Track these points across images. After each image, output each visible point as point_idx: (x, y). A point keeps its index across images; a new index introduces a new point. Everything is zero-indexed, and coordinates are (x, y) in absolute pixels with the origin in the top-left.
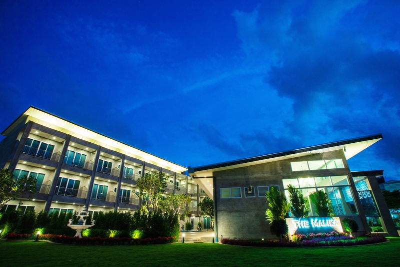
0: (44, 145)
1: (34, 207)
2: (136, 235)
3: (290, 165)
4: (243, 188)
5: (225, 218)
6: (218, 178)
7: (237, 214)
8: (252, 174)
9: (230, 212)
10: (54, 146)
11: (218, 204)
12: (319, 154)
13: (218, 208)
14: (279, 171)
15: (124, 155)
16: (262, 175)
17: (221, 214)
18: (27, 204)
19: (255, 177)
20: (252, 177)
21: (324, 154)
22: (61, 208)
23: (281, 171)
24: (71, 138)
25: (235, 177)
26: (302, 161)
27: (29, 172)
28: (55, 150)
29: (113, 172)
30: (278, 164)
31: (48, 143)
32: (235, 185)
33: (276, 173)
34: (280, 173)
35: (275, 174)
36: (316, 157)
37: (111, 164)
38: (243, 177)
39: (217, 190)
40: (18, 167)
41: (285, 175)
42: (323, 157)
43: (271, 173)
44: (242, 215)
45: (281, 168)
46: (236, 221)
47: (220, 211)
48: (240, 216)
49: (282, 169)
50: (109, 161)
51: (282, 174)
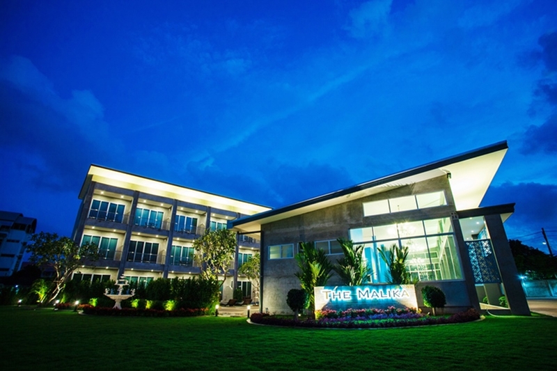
0: (113, 206)
1: (109, 276)
2: (170, 306)
3: (362, 208)
4: (295, 245)
5: (273, 286)
6: (267, 232)
7: (287, 280)
8: (309, 225)
9: (279, 277)
10: (124, 206)
11: (265, 267)
12: (407, 185)
13: (265, 272)
14: (345, 218)
15: (210, 207)
16: (322, 225)
17: (268, 280)
18: (102, 273)
19: (313, 229)
20: (308, 228)
21: (415, 186)
22: (139, 276)
23: (349, 218)
24: (140, 195)
25: (288, 230)
26: (379, 199)
27: (100, 237)
28: (126, 211)
29: (199, 230)
30: (345, 207)
31: (118, 203)
32: (286, 240)
33: (341, 219)
34: (346, 221)
35: (340, 223)
36: (402, 191)
37: (195, 220)
38: (297, 229)
39: (265, 248)
40: (86, 233)
41: (353, 222)
42: (414, 190)
43: (334, 221)
44: (292, 282)
45: (348, 212)
46: (284, 290)
47: (267, 276)
48: (290, 283)
49: (350, 215)
50: (192, 216)
51: (349, 222)
